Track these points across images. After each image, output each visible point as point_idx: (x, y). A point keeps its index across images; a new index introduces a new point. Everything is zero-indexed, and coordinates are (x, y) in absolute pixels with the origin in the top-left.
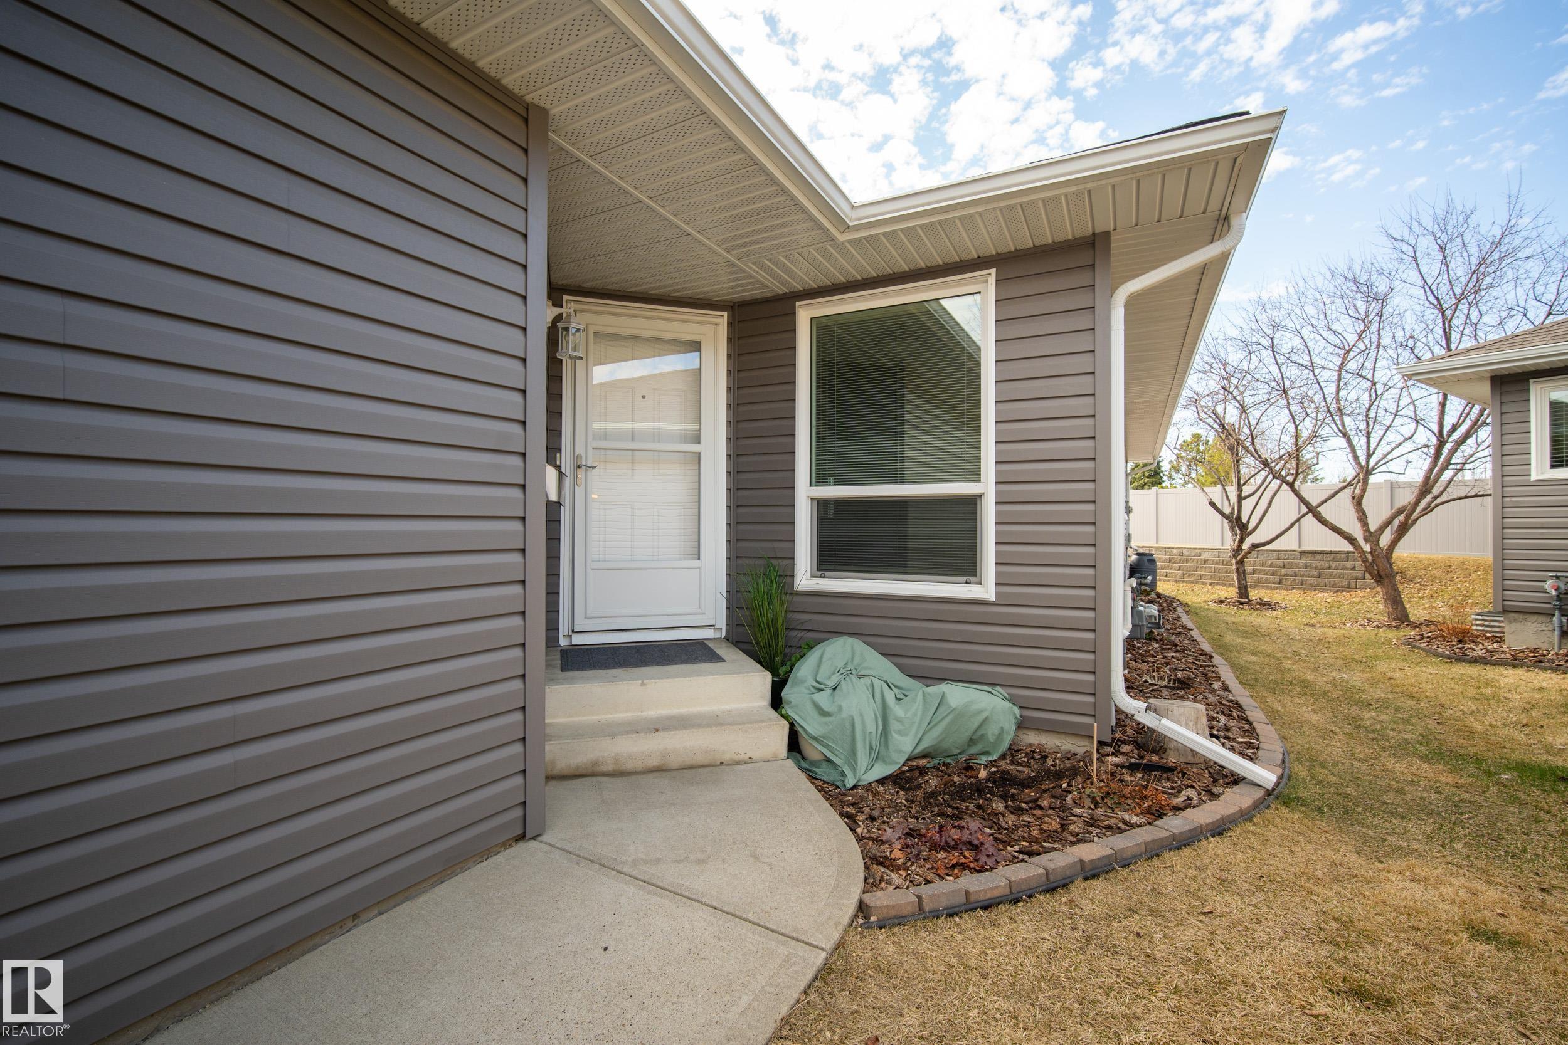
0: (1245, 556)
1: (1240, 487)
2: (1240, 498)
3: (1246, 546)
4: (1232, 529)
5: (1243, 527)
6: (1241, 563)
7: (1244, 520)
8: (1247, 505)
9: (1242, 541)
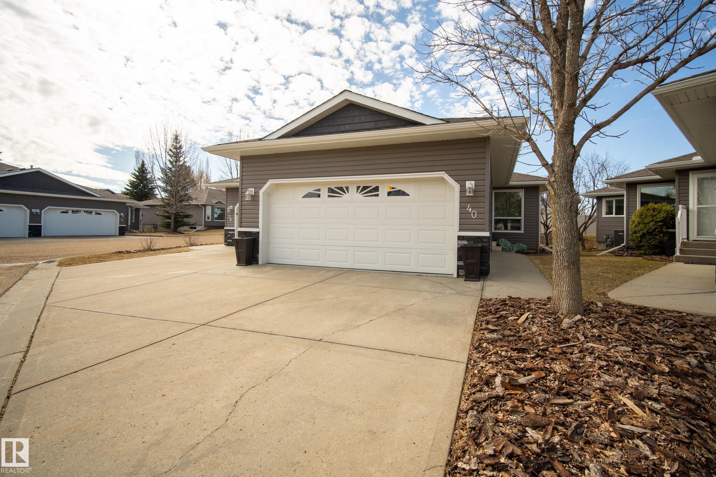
0: (548, 235)
1: (547, 216)
2: (547, 219)
3: (548, 232)
4: (545, 227)
5: (548, 227)
6: (547, 237)
7: (548, 225)
8: (549, 221)
9: (547, 231)
